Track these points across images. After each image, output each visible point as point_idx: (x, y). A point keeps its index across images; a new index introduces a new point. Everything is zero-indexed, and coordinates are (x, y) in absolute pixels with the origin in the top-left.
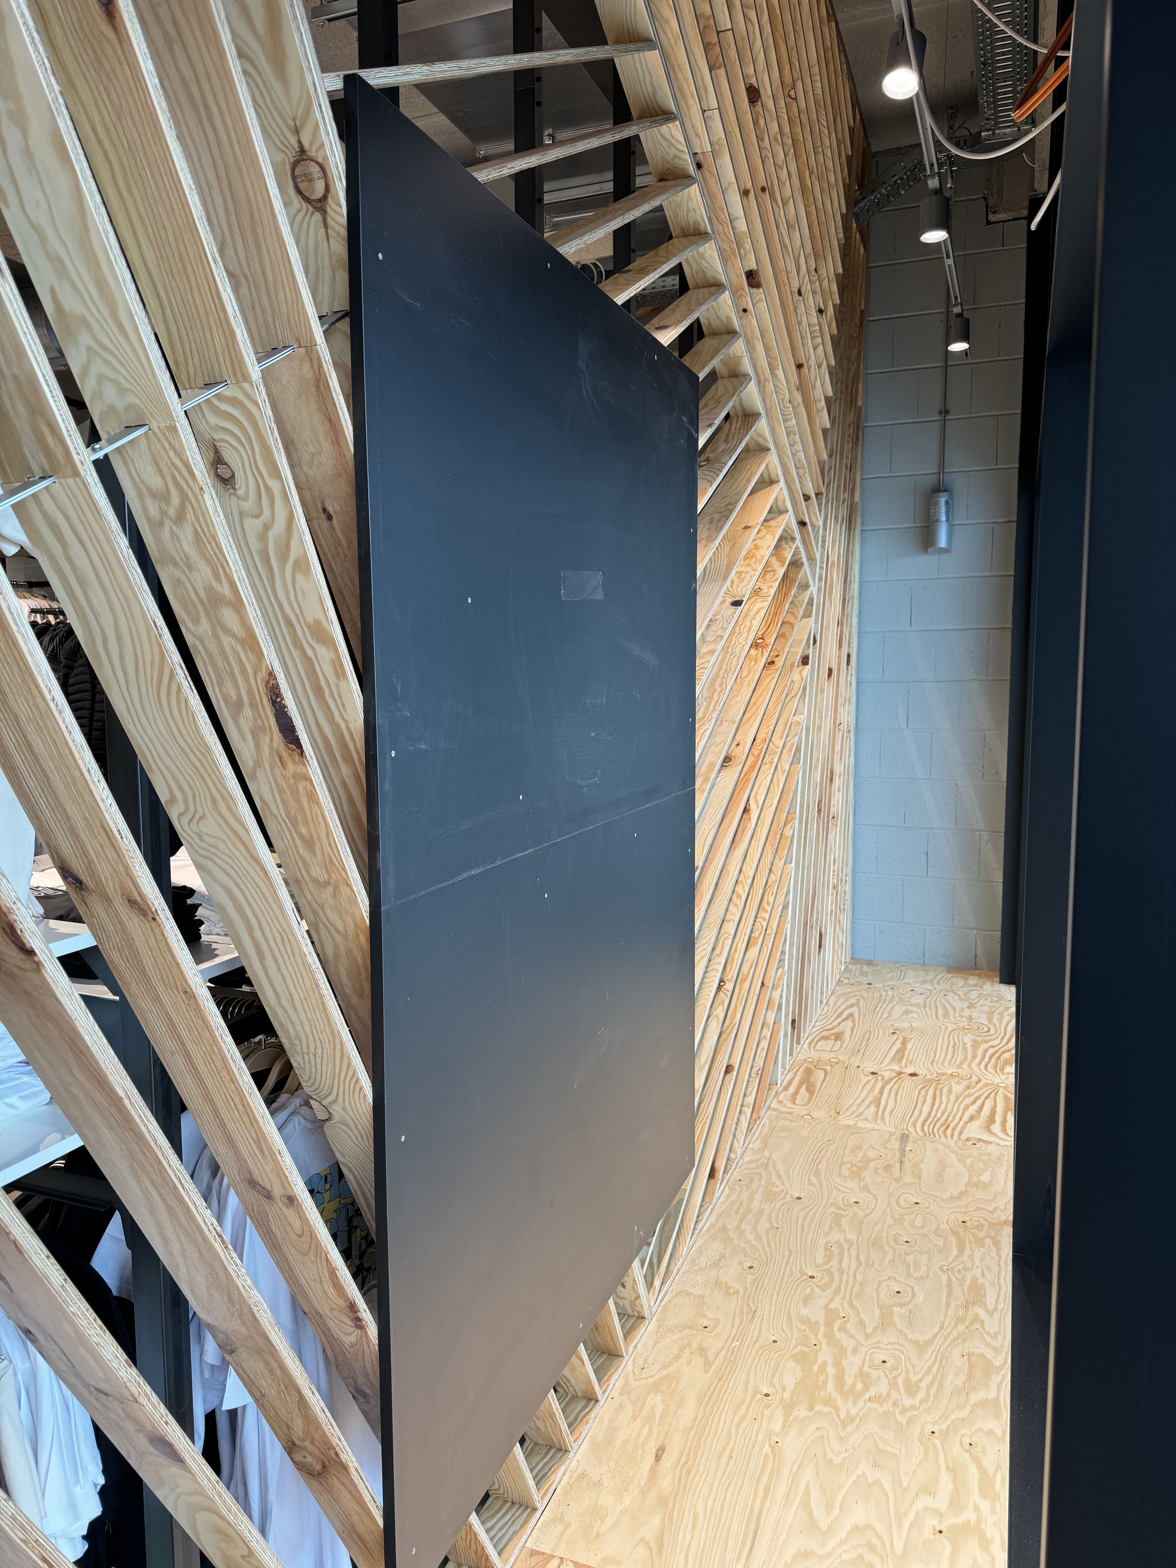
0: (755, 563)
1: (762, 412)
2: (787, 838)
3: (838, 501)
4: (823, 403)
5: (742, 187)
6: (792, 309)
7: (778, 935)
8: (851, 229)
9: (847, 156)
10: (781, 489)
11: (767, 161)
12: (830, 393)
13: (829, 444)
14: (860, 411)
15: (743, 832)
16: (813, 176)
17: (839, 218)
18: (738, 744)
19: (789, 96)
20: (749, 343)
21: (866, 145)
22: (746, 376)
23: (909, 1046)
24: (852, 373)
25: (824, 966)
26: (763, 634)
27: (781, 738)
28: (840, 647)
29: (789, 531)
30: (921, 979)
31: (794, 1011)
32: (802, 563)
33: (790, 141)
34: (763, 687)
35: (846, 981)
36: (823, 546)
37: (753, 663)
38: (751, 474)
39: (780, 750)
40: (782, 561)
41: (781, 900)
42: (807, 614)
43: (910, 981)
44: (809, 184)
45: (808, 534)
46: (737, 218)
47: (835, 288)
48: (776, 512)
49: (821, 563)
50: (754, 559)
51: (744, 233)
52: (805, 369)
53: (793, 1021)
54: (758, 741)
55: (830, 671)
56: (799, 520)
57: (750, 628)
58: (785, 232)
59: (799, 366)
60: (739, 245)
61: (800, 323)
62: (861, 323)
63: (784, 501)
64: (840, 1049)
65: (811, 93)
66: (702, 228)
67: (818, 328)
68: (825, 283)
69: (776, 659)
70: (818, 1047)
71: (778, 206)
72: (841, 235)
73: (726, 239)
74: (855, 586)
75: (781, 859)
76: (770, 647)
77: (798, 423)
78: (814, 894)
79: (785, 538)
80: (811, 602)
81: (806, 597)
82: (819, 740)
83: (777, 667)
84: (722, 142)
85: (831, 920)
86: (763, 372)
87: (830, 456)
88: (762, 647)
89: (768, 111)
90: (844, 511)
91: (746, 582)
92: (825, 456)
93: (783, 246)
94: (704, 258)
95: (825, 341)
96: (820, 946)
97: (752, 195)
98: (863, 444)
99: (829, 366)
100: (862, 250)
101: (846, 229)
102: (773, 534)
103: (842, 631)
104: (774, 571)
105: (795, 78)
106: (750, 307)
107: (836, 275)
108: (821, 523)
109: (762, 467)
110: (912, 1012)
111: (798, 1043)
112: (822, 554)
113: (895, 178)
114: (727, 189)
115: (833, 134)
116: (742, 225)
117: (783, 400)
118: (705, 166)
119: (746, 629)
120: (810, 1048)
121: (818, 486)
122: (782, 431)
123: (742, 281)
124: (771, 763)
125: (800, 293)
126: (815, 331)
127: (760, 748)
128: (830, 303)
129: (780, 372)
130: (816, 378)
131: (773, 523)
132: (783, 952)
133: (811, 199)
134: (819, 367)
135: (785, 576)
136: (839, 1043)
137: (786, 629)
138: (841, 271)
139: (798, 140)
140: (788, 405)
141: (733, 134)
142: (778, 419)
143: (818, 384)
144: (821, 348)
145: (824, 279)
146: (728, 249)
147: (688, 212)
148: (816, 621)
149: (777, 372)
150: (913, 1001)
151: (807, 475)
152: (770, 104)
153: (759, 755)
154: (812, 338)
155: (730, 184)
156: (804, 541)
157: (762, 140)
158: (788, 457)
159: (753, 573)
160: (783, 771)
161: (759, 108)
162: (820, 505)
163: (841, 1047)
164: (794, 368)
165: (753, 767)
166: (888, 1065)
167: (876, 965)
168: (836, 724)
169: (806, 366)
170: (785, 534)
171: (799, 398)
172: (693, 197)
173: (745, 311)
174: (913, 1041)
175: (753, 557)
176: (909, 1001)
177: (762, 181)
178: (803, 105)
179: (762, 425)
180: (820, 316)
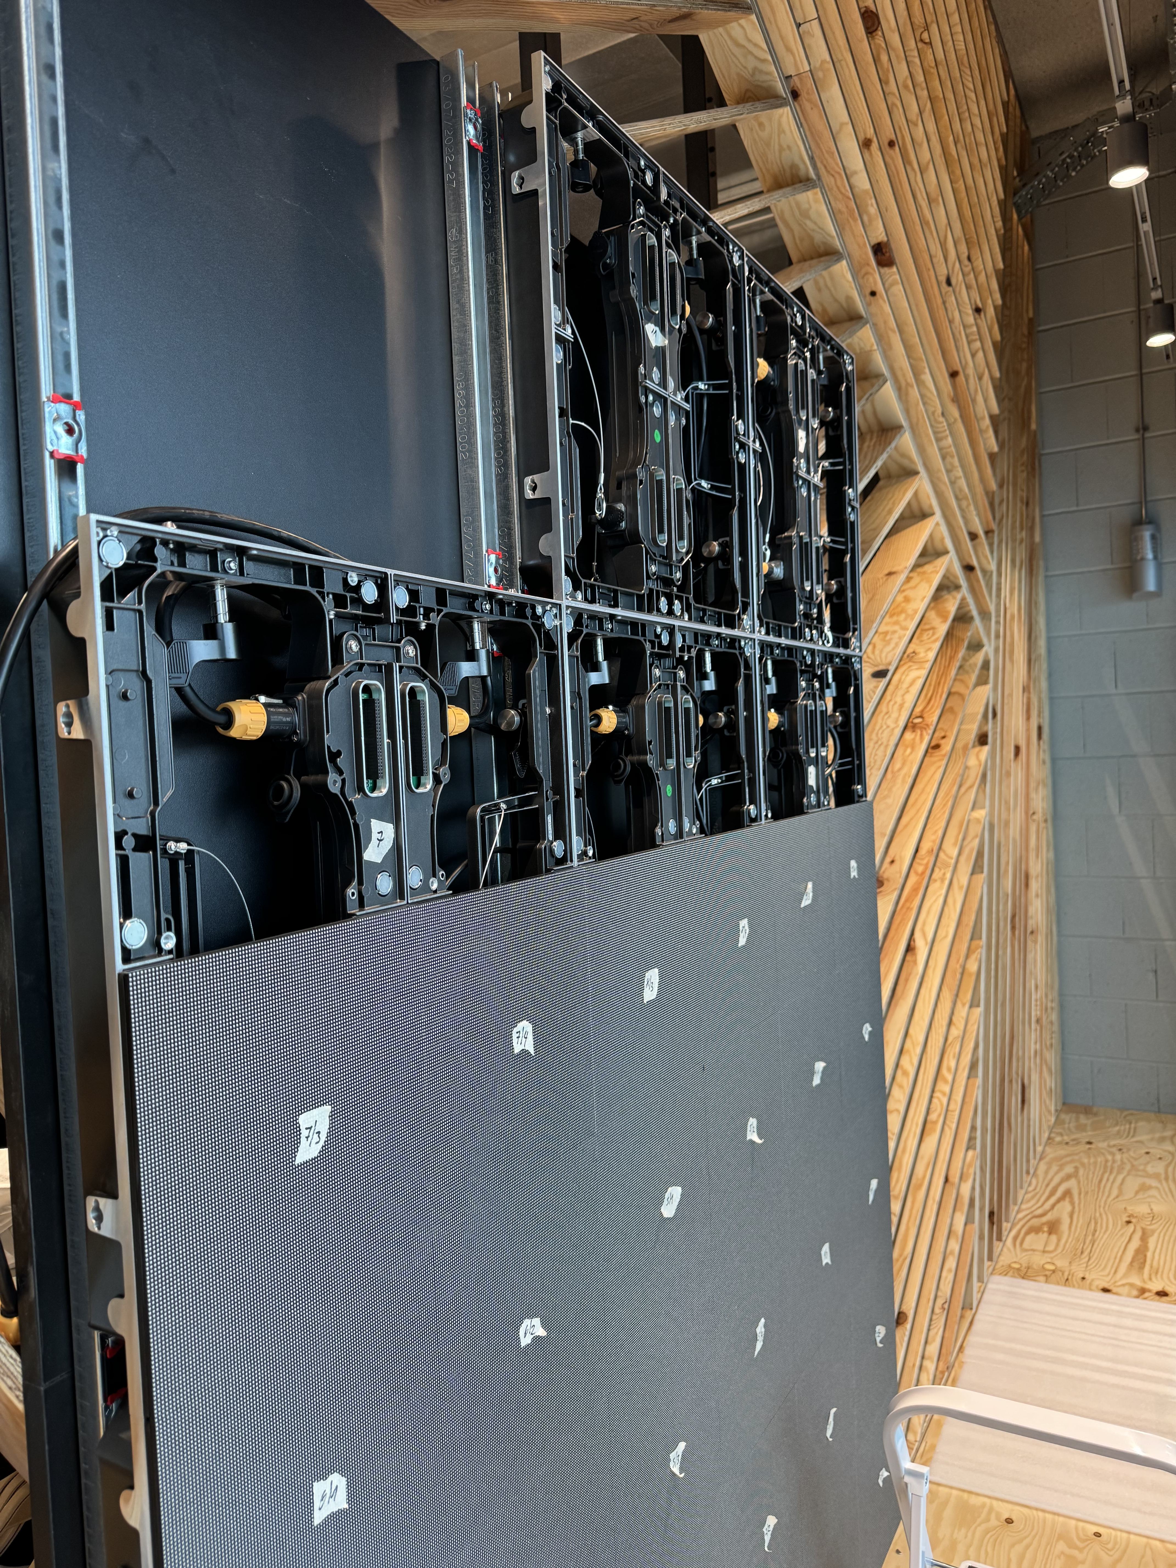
0: (905, 619)
1: (904, 423)
2: (970, 975)
3: (1014, 541)
4: (987, 422)
5: (861, 137)
6: (939, 301)
7: (965, 1106)
8: (1011, 219)
9: (1002, 134)
10: (937, 524)
11: (895, 110)
12: (996, 410)
13: (998, 471)
14: (1035, 436)
15: (907, 980)
16: (959, 146)
17: (995, 203)
18: (892, 862)
19: (922, 40)
20: (881, 338)
21: (1024, 128)
22: (879, 376)
23: (1152, 1242)
24: (1022, 390)
25: (1029, 1126)
26: (922, 711)
27: (955, 844)
28: (1028, 718)
29: (952, 578)
30: (1157, 1135)
31: (991, 1200)
32: (972, 618)
33: (926, 92)
34: (926, 779)
35: (1058, 1139)
36: (998, 596)
37: (909, 751)
38: (894, 504)
39: (953, 861)
40: (943, 616)
41: (966, 1060)
42: (982, 680)
43: (1144, 1138)
44: (954, 153)
45: (978, 581)
46: (855, 173)
47: (995, 286)
48: (930, 554)
49: (998, 616)
50: (903, 616)
51: (866, 192)
52: (961, 378)
53: (991, 1214)
54: (923, 851)
55: (1017, 749)
56: (965, 563)
57: (901, 706)
58: (924, 204)
59: (954, 375)
60: (861, 210)
61: (951, 322)
62: (1030, 333)
63: (942, 539)
64: (1055, 1249)
65: (951, 43)
66: (802, 173)
67: (975, 329)
68: (982, 278)
69: (942, 742)
70: (1025, 1245)
71: (913, 169)
72: (1000, 224)
73: (840, 196)
74: (1042, 643)
75: (964, 1005)
76: (932, 728)
77: (956, 444)
78: (1012, 1038)
79: (946, 587)
80: (986, 665)
81: (979, 658)
82: (1007, 837)
83: (943, 752)
84: (826, 66)
85: (1035, 1063)
86: (904, 375)
87: (1001, 486)
88: (922, 729)
89: (894, 50)
90: (1022, 553)
91: (892, 645)
92: (994, 486)
93: (923, 222)
94: (809, 218)
95: (986, 347)
96: (1023, 1101)
97: (875, 146)
98: (1041, 475)
99: (992, 378)
100: (1026, 248)
101: (1006, 218)
102: (930, 582)
103: (1029, 699)
104: (933, 628)
105: (929, 21)
106: (880, 288)
107: (997, 271)
108: (993, 567)
109: (909, 495)
110: (1150, 1187)
111: (999, 1239)
112: (998, 605)
113: (1064, 156)
114: (838, 133)
115: (982, 103)
116: (862, 182)
117: (933, 413)
118: (803, 95)
119: (896, 707)
120: (1015, 1245)
121: (988, 523)
122: (934, 451)
123: (866, 254)
124: (943, 880)
125: (949, 283)
126: (972, 334)
127: (925, 862)
128: (990, 301)
129: (927, 378)
130: (976, 391)
131: (928, 568)
132: (973, 1128)
133: (958, 172)
134: (980, 378)
135: (949, 635)
136: (1054, 1238)
137: (954, 702)
138: (1001, 266)
139: (937, 97)
140: (941, 419)
141: (843, 63)
142: (928, 435)
143: (980, 399)
144: (980, 354)
145: (980, 272)
146: (844, 210)
147: (781, 149)
148: (995, 689)
149: (923, 377)
150: (1150, 1169)
151: (972, 508)
152: (895, 40)
153: (923, 873)
154: (969, 343)
155: (842, 125)
156: (973, 590)
157: (887, 83)
158: (945, 484)
159: (902, 632)
160: (961, 888)
161: (879, 40)
162: (991, 545)
163: (1057, 1245)
164: (946, 375)
165: (915, 890)
166: (1125, 1276)
167: (1096, 1114)
168: (1029, 814)
169: (961, 374)
170: (946, 582)
171: (955, 412)
172: (787, 129)
173: (873, 294)
174: (1156, 1235)
175: (902, 612)
176: (1144, 1170)
177: (888, 133)
178: (940, 55)
179: (906, 441)
180: (977, 316)
